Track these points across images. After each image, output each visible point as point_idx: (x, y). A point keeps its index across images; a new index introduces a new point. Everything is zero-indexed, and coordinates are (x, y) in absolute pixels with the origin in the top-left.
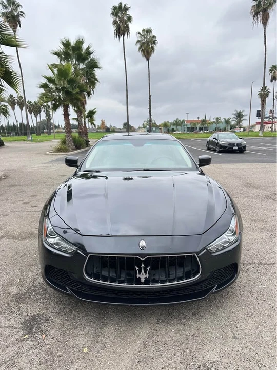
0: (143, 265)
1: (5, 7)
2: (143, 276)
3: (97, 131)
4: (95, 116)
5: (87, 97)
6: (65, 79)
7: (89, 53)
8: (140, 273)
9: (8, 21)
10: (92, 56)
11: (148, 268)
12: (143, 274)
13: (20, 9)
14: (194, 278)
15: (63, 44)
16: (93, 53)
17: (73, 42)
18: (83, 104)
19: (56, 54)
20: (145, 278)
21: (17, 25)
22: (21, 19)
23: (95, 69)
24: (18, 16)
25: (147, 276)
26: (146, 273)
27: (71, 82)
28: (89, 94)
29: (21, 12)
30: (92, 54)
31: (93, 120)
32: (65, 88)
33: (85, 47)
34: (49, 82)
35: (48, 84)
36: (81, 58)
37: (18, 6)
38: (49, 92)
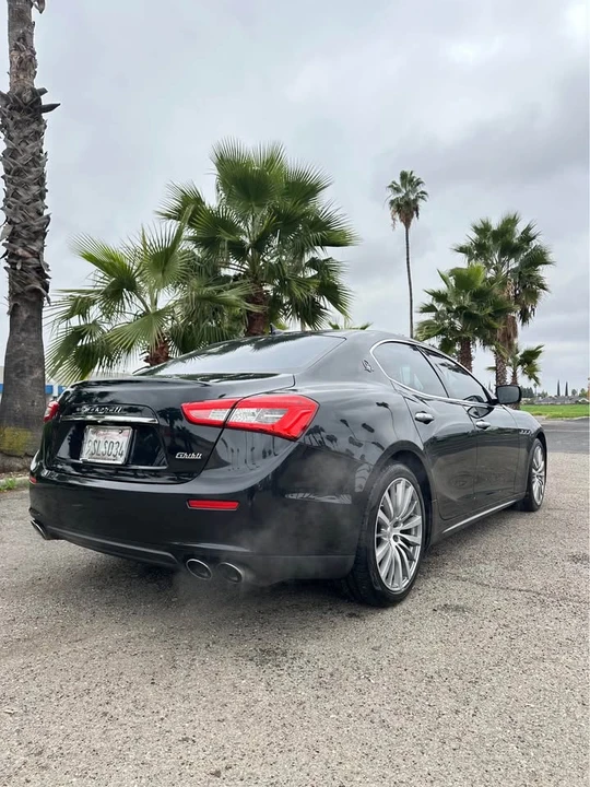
1: (397, 190)
3: (577, 402)
4: (538, 361)
5: (519, 323)
6: (467, 291)
7: (527, 237)
9: (399, 212)
10: (534, 243)
13: (420, 188)
15: (477, 230)
16: (537, 238)
17: (495, 224)
18: (509, 338)
19: (462, 250)
21: (412, 216)
22: (421, 203)
23: (540, 267)
24: (415, 200)
27: (480, 296)
28: (525, 317)
29: (422, 192)
30: (534, 238)
31: (536, 370)
32: (465, 308)
33: (520, 228)
34: (437, 301)
35: (436, 304)
36: (510, 250)
37: (418, 184)
38: (437, 318)
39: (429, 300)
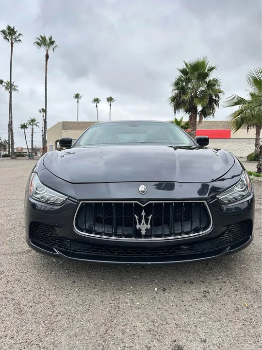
0: (143, 213)
2: (143, 227)
8: (140, 223)
11: (150, 217)
12: (143, 224)
14: (203, 232)
20: (147, 230)
25: (149, 226)
26: (147, 223)
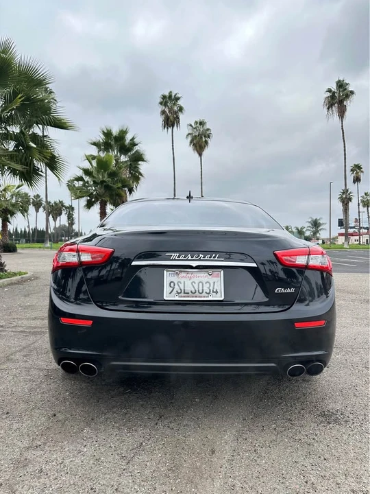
5: (128, 193)
6: (105, 171)
7: (133, 144)
10: (136, 148)
13: (52, 96)
15: (104, 133)
16: (139, 145)
17: (115, 132)
19: (94, 144)
23: (140, 162)
27: (113, 175)
28: (131, 191)
29: (53, 99)
30: (137, 145)
32: (104, 182)
33: (128, 137)
34: (85, 175)
35: (84, 177)
36: (124, 149)
37: (51, 92)
38: (84, 185)
39: (80, 173)
